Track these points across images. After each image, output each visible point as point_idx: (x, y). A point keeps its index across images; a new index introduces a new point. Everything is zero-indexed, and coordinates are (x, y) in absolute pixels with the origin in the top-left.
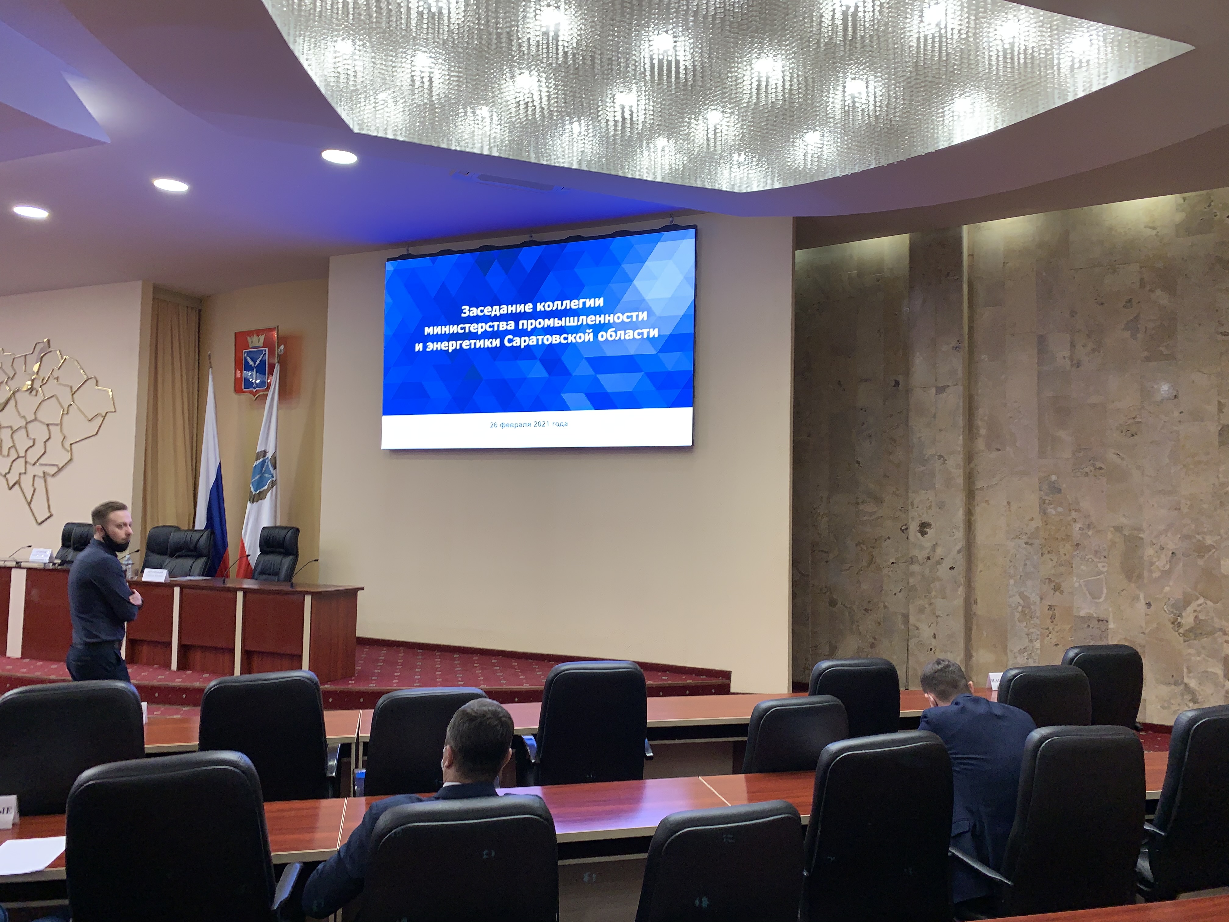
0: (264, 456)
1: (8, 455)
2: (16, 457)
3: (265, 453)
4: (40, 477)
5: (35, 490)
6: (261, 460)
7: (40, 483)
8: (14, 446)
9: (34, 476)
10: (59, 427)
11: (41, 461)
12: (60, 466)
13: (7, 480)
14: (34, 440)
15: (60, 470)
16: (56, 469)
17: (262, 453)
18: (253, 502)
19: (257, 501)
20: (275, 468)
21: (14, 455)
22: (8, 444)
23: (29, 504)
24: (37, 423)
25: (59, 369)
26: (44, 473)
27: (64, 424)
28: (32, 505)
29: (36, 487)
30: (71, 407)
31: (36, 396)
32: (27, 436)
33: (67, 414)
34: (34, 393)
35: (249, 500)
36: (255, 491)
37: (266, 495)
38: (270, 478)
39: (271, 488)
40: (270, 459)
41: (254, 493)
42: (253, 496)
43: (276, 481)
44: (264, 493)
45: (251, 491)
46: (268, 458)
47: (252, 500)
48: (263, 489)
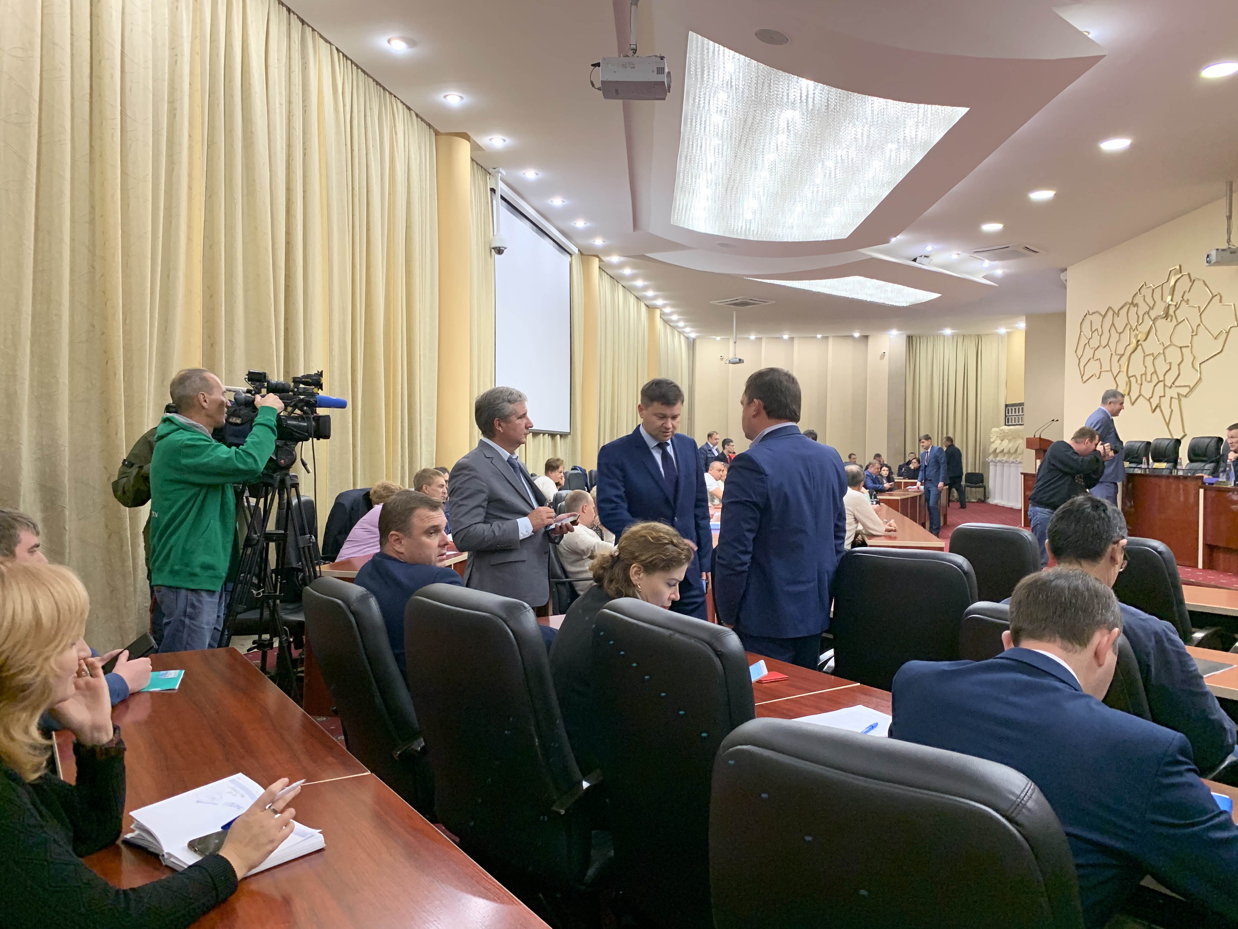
1: (1151, 381)
2: (1157, 381)
4: (1175, 398)
5: (1172, 411)
7: (1175, 404)
8: (1155, 372)
9: (1171, 398)
10: (1189, 348)
11: (1176, 384)
12: (1192, 387)
13: (1150, 403)
14: (1170, 363)
15: (1192, 390)
16: (1188, 389)
21: (1155, 380)
22: (1150, 370)
23: (1168, 425)
24: (1172, 347)
25: (1189, 292)
26: (1178, 394)
27: (1194, 345)
28: (1170, 426)
29: (1173, 408)
30: (1200, 328)
31: (1171, 322)
32: (1165, 361)
33: (1196, 334)
34: (1169, 319)
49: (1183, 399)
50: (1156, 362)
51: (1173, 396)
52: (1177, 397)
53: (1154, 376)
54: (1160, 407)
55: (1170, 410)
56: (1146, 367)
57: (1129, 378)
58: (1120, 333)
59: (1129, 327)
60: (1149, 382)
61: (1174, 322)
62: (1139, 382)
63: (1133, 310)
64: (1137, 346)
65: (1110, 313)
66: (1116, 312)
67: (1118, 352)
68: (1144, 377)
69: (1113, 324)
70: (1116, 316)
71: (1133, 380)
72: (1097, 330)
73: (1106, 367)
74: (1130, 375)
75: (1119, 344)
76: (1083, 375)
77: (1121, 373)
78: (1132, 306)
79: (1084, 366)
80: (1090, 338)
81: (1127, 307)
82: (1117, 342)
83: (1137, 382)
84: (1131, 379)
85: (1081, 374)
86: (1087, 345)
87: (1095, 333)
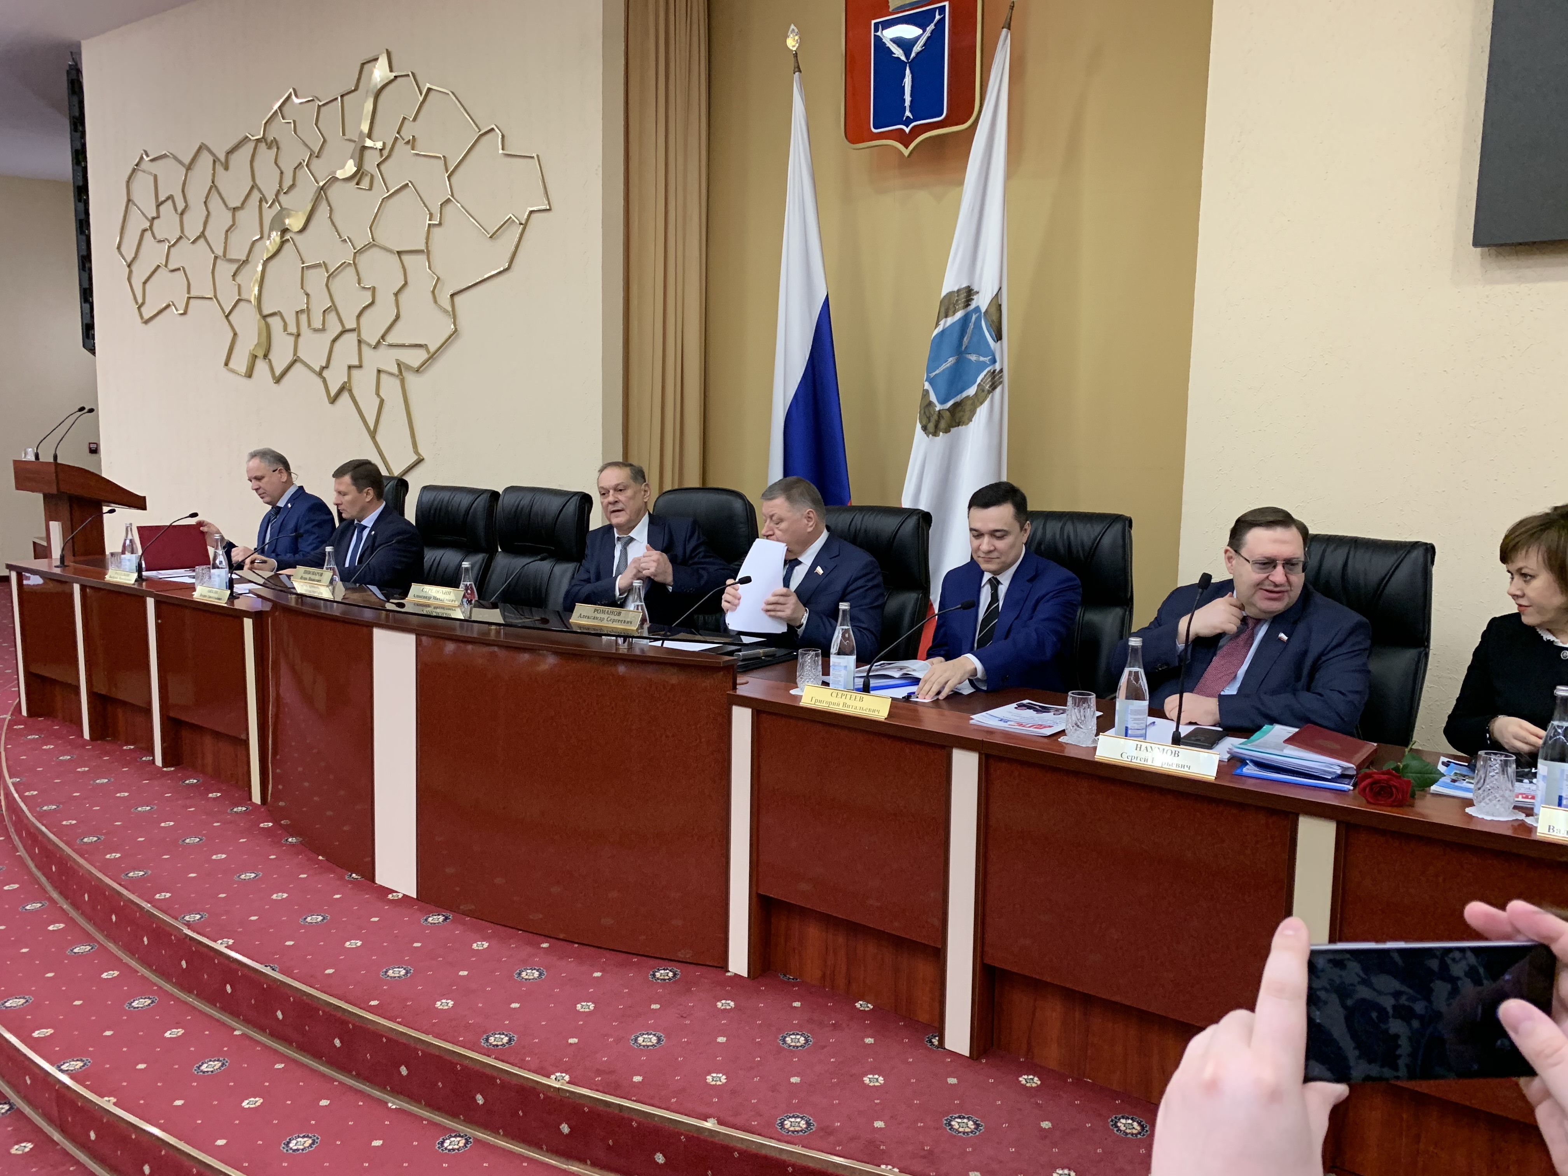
0: (968, 302)
1: (323, 329)
2: (339, 329)
3: (969, 293)
4: (392, 374)
5: (382, 403)
6: (959, 315)
7: (390, 387)
8: (333, 308)
9: (379, 371)
10: (422, 258)
11: (390, 339)
12: (432, 349)
13: (325, 381)
14: (374, 290)
15: (432, 357)
16: (422, 355)
17: (963, 295)
18: (935, 434)
19: (947, 431)
20: (999, 337)
21: (334, 328)
22: (321, 302)
23: (373, 434)
24: (375, 250)
25: (415, 119)
26: (399, 365)
27: (433, 248)
28: (378, 438)
29: (383, 397)
30: (449, 208)
31: (370, 189)
32: (359, 284)
33: (440, 224)
34: (365, 184)
35: (925, 428)
36: (943, 402)
37: (973, 412)
38: (984, 365)
39: (989, 392)
40: (983, 310)
41: (938, 407)
42: (935, 417)
43: (1001, 371)
44: (968, 407)
45: (930, 403)
46: (977, 309)
47: (931, 426)
48: (964, 394)
49: (410, 378)
50: (335, 285)
51: (382, 367)
52: (395, 370)
53: (332, 317)
54: (350, 391)
55: (378, 401)
56: (308, 295)
57: (265, 317)
58: (235, 209)
59: (256, 195)
60: (316, 330)
61: (380, 191)
62: (292, 329)
63: (266, 156)
64: (283, 243)
65: (206, 160)
66: (222, 157)
67: (232, 255)
68: (303, 318)
69: (214, 186)
70: (219, 168)
71: (275, 322)
72: (171, 197)
73: (203, 288)
74: (266, 312)
75: (234, 237)
76: (143, 303)
77: (242, 304)
78: (263, 146)
79: (145, 283)
80: (154, 218)
81: (250, 146)
82: (227, 231)
83: (285, 329)
84: (269, 320)
85: (137, 302)
86: (148, 234)
87: (167, 207)
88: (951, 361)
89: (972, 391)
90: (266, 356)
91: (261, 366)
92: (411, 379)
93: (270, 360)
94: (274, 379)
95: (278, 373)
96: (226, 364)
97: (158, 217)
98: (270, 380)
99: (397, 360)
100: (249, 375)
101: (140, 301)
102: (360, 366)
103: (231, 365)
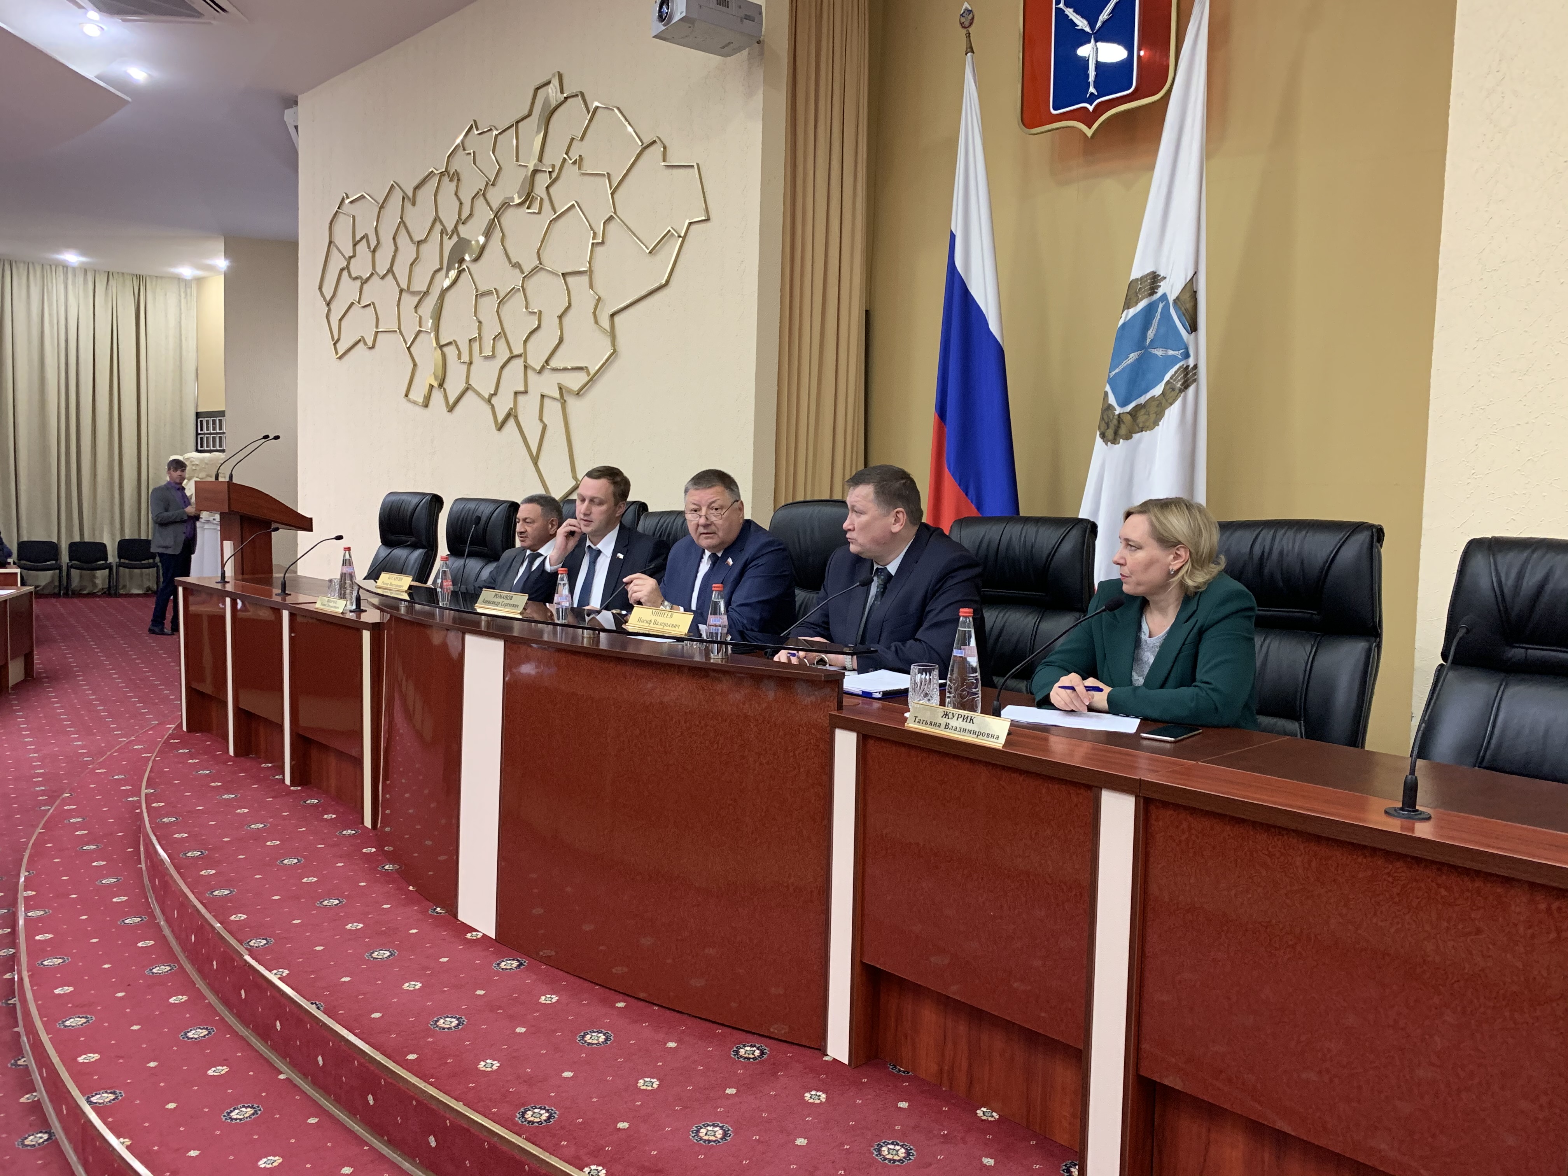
0: (1153, 291)
1: (493, 356)
2: (507, 355)
3: (1156, 282)
4: (554, 399)
5: (544, 429)
6: (1142, 304)
7: (553, 411)
8: (502, 335)
9: (543, 396)
10: (585, 279)
11: (553, 363)
12: (592, 372)
13: (493, 407)
14: (540, 315)
15: (592, 380)
16: (583, 378)
17: (1148, 283)
18: (1115, 441)
19: (1128, 437)
21: (503, 354)
22: (491, 329)
23: (535, 460)
24: (542, 274)
25: (582, 138)
26: (560, 389)
27: (596, 268)
28: (540, 464)
29: (546, 422)
30: (612, 226)
31: (539, 213)
32: (526, 308)
33: (603, 243)
34: (535, 209)
35: (1103, 436)
36: (1123, 404)
37: (1160, 415)
38: (1174, 360)
39: (1181, 391)
40: (1171, 298)
41: (1118, 410)
42: (1115, 422)
43: (1195, 367)
44: (1153, 409)
45: (1110, 407)
46: (1164, 297)
47: (1110, 433)
48: (1148, 396)
49: (571, 401)
50: (505, 311)
51: (546, 392)
52: (557, 395)
53: (501, 344)
54: (516, 417)
55: (540, 426)
56: (480, 322)
57: (441, 347)
58: (419, 243)
59: (438, 227)
60: (487, 358)
61: (548, 215)
62: (465, 358)
63: (448, 187)
64: (460, 273)
65: (397, 198)
66: (410, 194)
67: (415, 287)
68: (476, 346)
69: (402, 221)
70: (408, 204)
71: (451, 351)
72: (365, 237)
73: (388, 322)
74: (442, 342)
75: (417, 269)
76: (338, 340)
77: (422, 335)
78: (446, 179)
79: (340, 320)
80: (351, 258)
81: (434, 181)
82: (412, 265)
83: (459, 357)
84: (445, 349)
85: (333, 339)
86: (345, 273)
87: (363, 246)
88: (1133, 356)
89: (1157, 391)
90: (441, 385)
91: (437, 397)
92: (573, 403)
93: (444, 389)
94: (447, 407)
95: (452, 401)
96: (406, 395)
97: (354, 256)
98: (445, 409)
99: (558, 384)
100: (426, 405)
101: (336, 338)
102: (526, 392)
103: (410, 396)
